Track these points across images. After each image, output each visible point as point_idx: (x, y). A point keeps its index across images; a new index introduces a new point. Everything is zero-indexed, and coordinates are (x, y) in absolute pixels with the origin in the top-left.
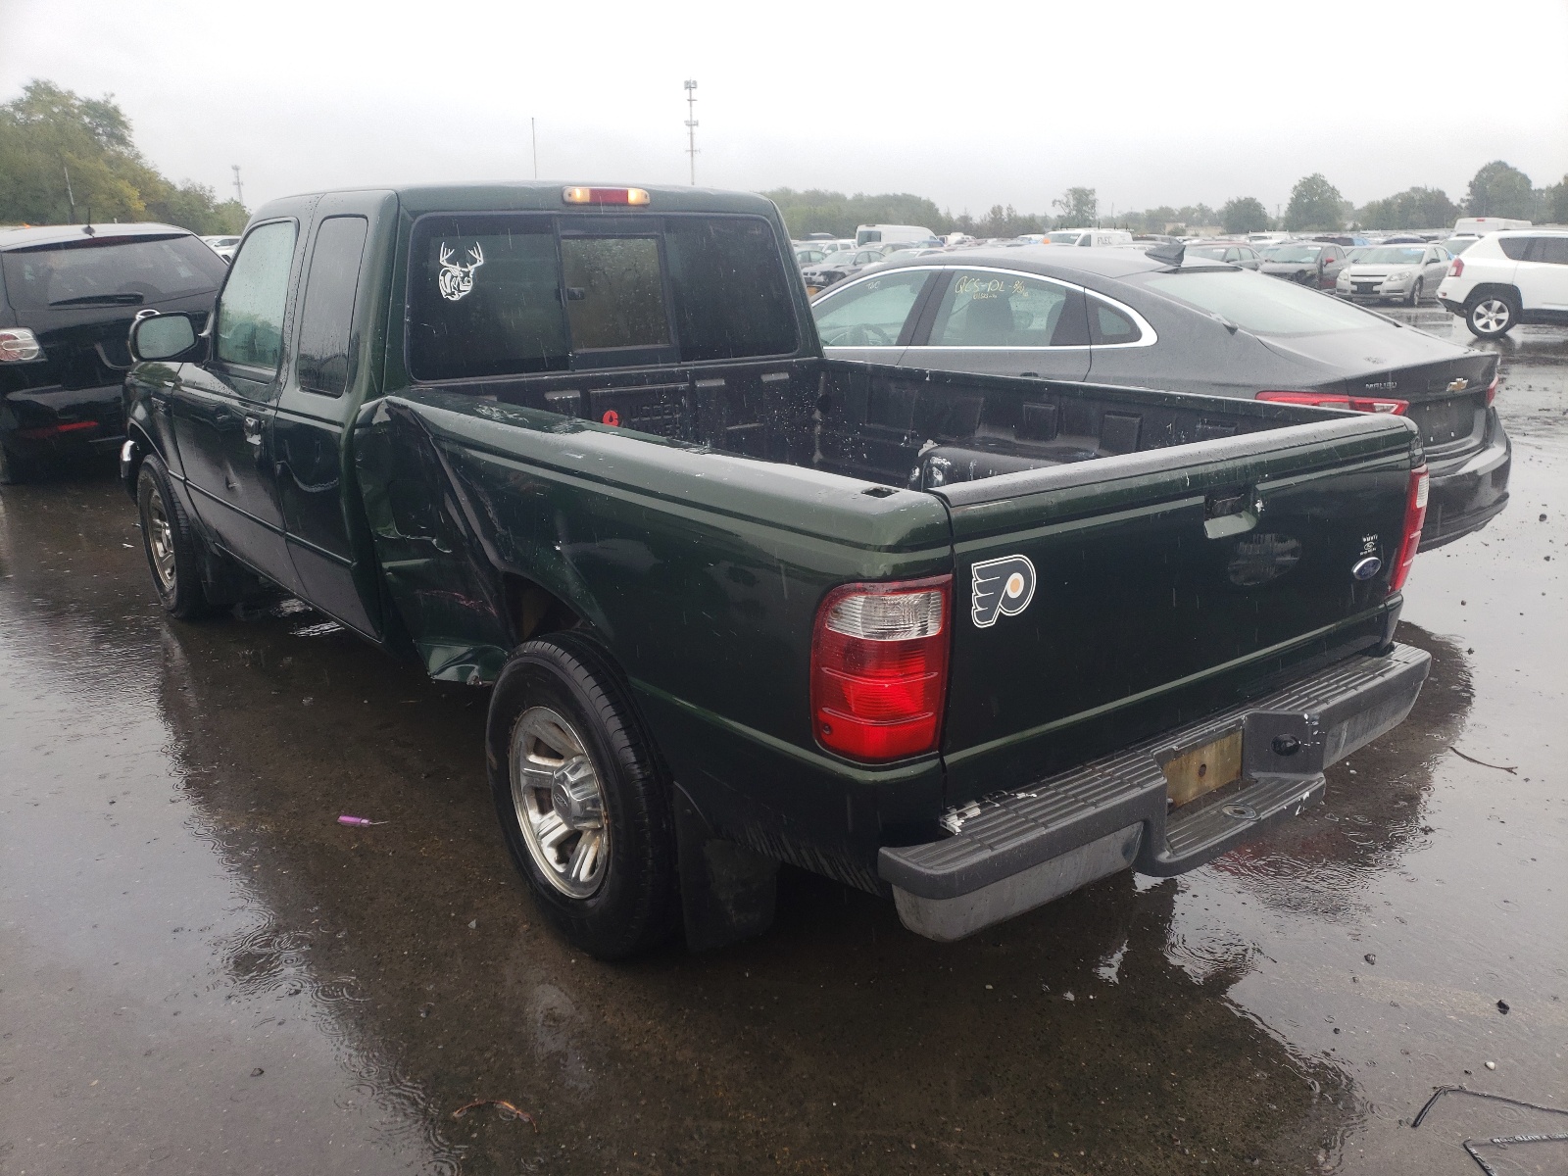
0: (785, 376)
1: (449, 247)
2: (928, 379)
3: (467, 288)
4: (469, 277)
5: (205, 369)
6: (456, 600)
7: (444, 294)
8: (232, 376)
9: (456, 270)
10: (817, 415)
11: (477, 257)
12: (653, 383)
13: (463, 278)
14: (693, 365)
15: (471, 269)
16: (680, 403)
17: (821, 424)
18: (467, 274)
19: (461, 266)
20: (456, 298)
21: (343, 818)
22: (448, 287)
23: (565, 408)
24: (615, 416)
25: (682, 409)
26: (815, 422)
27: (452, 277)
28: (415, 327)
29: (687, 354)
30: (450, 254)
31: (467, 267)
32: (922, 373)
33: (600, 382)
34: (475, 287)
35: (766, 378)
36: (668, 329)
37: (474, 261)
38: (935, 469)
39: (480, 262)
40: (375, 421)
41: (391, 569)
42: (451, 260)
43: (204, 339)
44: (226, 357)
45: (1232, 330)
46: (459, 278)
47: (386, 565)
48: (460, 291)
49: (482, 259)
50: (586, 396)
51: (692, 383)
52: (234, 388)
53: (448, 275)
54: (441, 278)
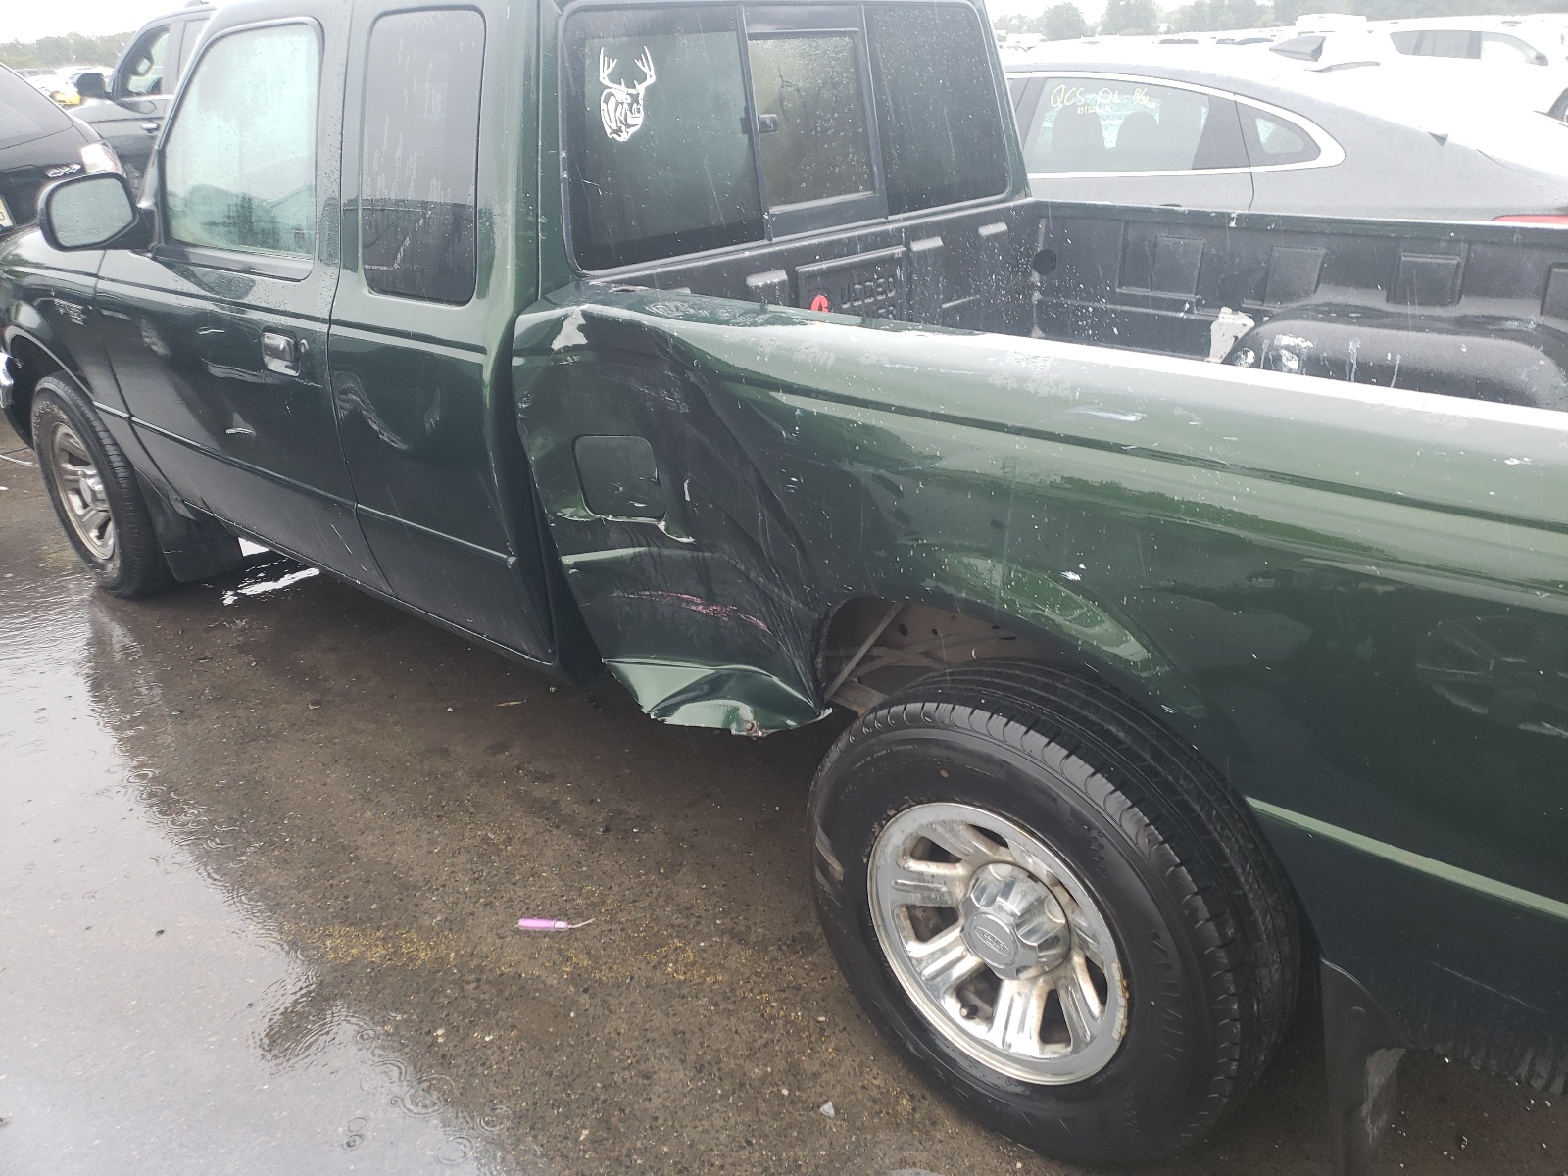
0: (1002, 227)
1: (610, 55)
2: (1233, 225)
3: (637, 120)
4: (638, 103)
5: (154, 259)
6: (684, 605)
7: (608, 131)
8: (194, 264)
9: (621, 92)
10: (1035, 277)
11: (646, 69)
12: (866, 250)
13: (631, 106)
14: (902, 221)
15: (641, 89)
16: (893, 276)
17: (1039, 289)
18: (635, 98)
19: (628, 87)
20: (624, 137)
21: (525, 923)
22: (613, 120)
23: (769, 294)
24: (825, 303)
25: (897, 284)
26: (1032, 287)
27: (618, 103)
28: (576, 189)
29: (896, 203)
30: (612, 66)
31: (634, 87)
32: (1227, 216)
33: (807, 255)
34: (646, 118)
35: (985, 231)
36: (871, 169)
37: (643, 78)
38: (1284, 352)
39: (651, 80)
40: (557, 344)
41: (576, 565)
42: (615, 78)
43: (148, 213)
44: (188, 239)
45: (1441, 140)
46: (626, 106)
47: (568, 560)
48: (628, 126)
49: (652, 73)
50: (793, 276)
51: (907, 246)
52: (200, 284)
53: (612, 101)
54: (603, 106)
